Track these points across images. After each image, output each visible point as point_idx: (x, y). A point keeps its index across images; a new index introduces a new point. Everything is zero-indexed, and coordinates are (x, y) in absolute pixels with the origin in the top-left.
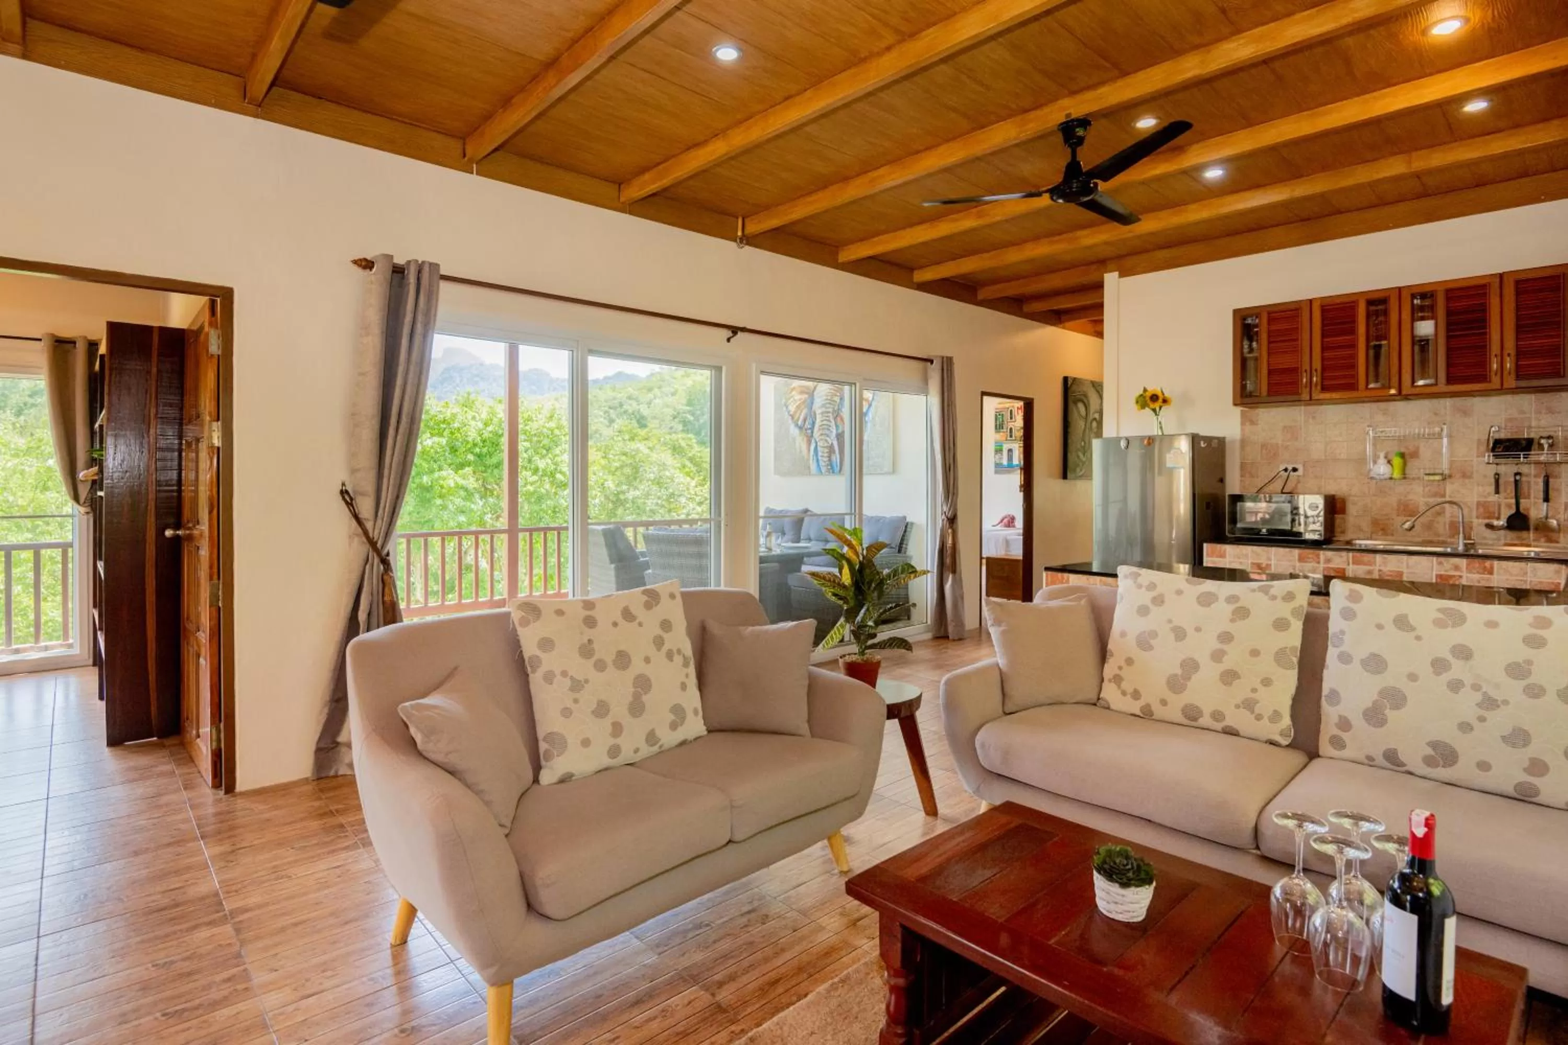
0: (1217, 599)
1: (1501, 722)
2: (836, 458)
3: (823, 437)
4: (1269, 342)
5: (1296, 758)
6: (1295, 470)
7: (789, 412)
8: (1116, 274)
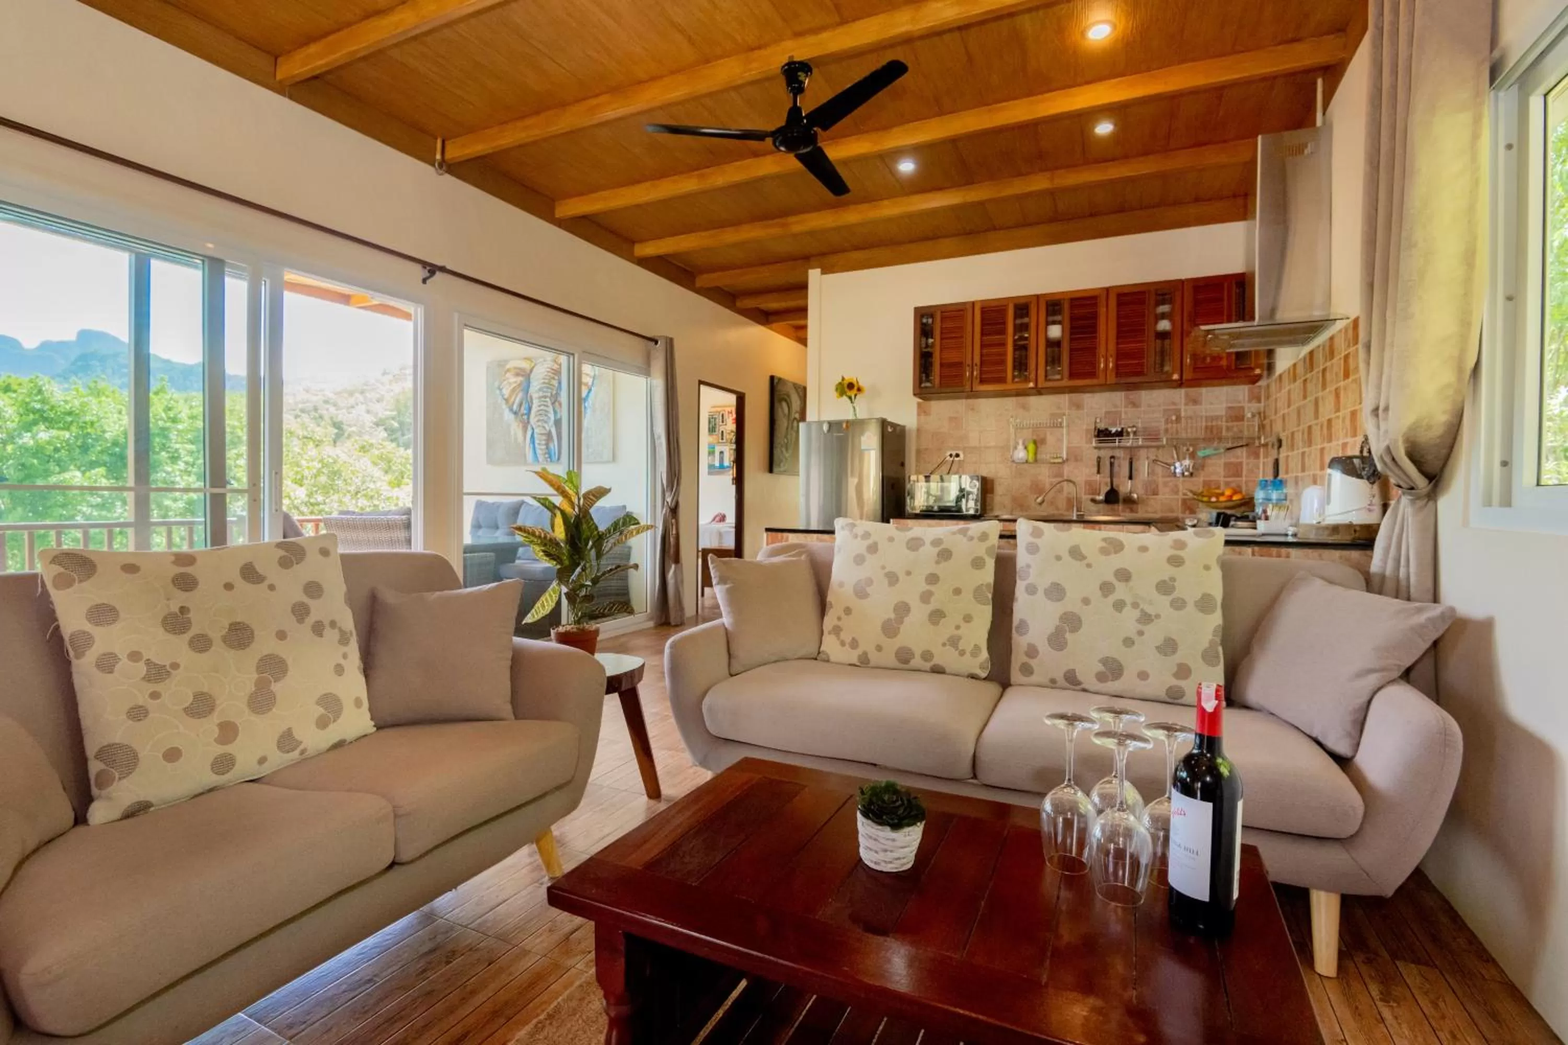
0: (924, 544)
1: (1155, 634)
2: (554, 445)
3: (540, 423)
4: (942, 339)
5: (993, 689)
6: (957, 455)
7: (503, 396)
8: (819, 270)
